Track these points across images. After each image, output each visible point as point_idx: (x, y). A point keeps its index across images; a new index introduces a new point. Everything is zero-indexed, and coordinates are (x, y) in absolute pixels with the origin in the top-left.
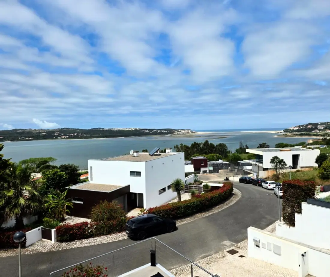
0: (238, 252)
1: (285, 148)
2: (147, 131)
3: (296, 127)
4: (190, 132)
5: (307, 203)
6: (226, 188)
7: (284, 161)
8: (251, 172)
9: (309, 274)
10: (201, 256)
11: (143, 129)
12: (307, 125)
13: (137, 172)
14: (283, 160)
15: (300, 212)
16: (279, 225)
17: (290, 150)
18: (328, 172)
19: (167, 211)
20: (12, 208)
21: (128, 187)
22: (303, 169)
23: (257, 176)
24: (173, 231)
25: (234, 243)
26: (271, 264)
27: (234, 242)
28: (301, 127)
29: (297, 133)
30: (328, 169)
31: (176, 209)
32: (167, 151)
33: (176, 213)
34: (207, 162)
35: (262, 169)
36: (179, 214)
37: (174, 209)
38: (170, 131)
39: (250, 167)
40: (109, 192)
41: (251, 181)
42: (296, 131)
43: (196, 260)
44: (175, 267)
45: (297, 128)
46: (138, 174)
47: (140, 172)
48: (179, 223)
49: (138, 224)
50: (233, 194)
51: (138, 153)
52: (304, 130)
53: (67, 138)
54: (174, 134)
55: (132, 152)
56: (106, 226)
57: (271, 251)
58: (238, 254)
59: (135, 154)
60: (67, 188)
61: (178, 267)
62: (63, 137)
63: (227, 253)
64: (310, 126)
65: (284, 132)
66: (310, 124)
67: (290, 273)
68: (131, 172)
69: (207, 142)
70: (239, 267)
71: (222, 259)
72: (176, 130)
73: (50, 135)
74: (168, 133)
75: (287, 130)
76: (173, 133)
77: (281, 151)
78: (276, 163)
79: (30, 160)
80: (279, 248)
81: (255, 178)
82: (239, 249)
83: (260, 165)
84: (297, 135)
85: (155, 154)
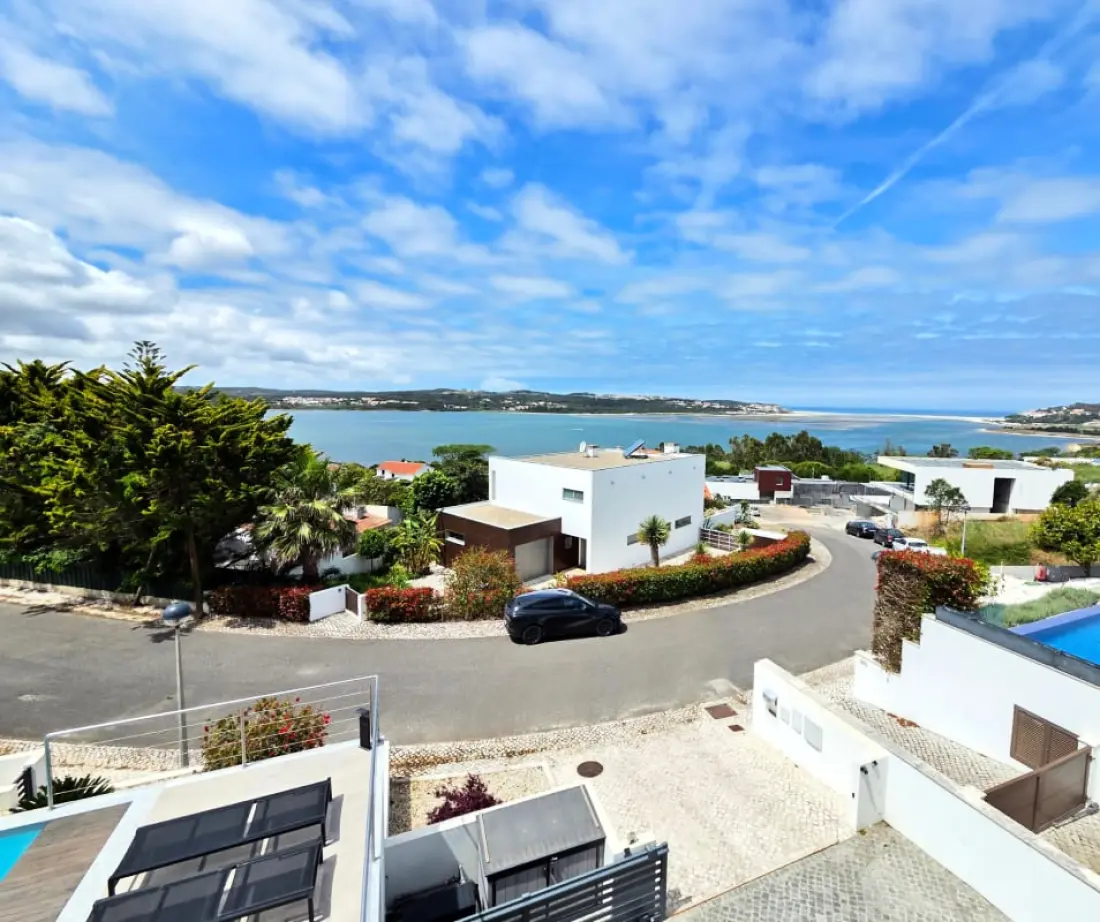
0: (734, 713)
1: (979, 460)
2: (682, 404)
3: (1039, 410)
4: (775, 410)
5: (937, 618)
6: (786, 546)
7: (961, 491)
8: (887, 511)
9: (883, 821)
10: (635, 710)
11: (672, 400)
12: (1072, 408)
13: (576, 492)
14: (957, 490)
15: (916, 637)
16: (862, 662)
17: (991, 467)
18: (1057, 532)
19: (612, 587)
20: (285, 543)
21: (558, 522)
22: (1018, 515)
23: (894, 522)
24: (612, 633)
25: (737, 689)
26: (796, 766)
27: (738, 686)
28: (1055, 413)
29: (1040, 425)
30: (1057, 526)
31: (634, 584)
32: (669, 448)
33: (634, 592)
34: (791, 478)
35: (914, 507)
36: (642, 595)
37: (630, 584)
38: (733, 406)
39: (885, 500)
40: (508, 527)
41: (872, 533)
42: (1038, 420)
43: (622, 716)
44: (560, 726)
45: (1044, 414)
46: (579, 494)
47: (581, 493)
48: (628, 617)
49: (529, 607)
50: (811, 561)
51: (596, 450)
52: (1060, 419)
53: (526, 410)
54: (741, 412)
55: (583, 446)
56: (469, 602)
57: (800, 733)
58: (731, 721)
59: (591, 452)
60: (439, 510)
61: (566, 728)
62: (519, 408)
63: (706, 712)
64: (1078, 412)
65: (1007, 421)
66: (1079, 406)
67: (832, 804)
68: (565, 490)
69: (804, 434)
70: (710, 759)
71: (682, 727)
72: (744, 405)
73: (496, 402)
74: (725, 410)
75: (1013, 418)
76: (736, 410)
77: (965, 466)
78: (941, 496)
79: (451, 447)
80: (818, 730)
81: (889, 526)
82: (743, 705)
83: (908, 495)
84: (1040, 429)
85: (635, 454)
